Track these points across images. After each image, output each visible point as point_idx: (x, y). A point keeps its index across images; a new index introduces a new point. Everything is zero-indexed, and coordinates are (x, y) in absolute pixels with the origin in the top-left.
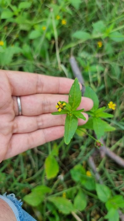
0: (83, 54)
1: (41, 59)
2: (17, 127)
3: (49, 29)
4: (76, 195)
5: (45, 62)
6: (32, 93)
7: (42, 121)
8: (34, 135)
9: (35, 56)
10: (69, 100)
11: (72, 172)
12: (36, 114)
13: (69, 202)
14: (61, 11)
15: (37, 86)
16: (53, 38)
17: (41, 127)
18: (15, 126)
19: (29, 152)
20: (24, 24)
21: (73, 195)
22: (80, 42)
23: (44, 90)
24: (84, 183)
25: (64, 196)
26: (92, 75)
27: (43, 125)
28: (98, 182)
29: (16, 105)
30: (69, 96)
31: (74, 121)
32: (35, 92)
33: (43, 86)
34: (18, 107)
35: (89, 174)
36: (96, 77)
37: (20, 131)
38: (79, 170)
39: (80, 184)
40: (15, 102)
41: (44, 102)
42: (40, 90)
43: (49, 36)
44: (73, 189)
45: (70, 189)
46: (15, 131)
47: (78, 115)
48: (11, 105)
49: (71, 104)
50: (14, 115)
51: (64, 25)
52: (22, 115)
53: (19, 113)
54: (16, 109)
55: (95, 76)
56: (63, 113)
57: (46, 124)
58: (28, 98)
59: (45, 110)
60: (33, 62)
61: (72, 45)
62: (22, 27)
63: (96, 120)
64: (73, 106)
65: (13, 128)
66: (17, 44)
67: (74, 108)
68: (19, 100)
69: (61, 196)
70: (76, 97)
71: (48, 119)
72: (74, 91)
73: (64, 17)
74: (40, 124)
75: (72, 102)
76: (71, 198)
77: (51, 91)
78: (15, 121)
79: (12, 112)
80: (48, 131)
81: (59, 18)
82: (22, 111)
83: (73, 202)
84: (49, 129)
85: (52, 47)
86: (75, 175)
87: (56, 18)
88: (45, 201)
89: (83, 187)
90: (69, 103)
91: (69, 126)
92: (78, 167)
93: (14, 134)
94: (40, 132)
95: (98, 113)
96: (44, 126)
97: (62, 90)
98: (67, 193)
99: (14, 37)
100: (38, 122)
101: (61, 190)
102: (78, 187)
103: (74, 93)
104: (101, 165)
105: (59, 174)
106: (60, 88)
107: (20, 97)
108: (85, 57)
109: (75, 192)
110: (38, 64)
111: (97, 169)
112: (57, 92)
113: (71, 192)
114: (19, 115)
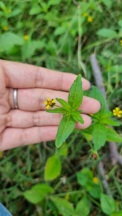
0: (106, 53)
1: (63, 56)
2: (11, 120)
3: (75, 26)
4: (80, 199)
5: (67, 59)
6: (30, 86)
7: (39, 118)
8: (28, 131)
9: (58, 52)
10: (69, 98)
11: (79, 175)
12: (32, 109)
13: (71, 205)
14: (89, 8)
15: (36, 80)
16: (77, 35)
17: (37, 124)
18: (9, 119)
19: (38, 147)
20: (53, 21)
21: (77, 199)
22: (106, 41)
23: (44, 84)
24: (89, 189)
25: (67, 198)
26: (112, 75)
27: (39, 122)
28: (105, 192)
29: (11, 98)
30: (69, 94)
31: (71, 123)
32: (34, 86)
33: (43, 80)
34: (14, 99)
35: (96, 180)
36: (114, 78)
37: (13, 126)
38: (86, 175)
39: (85, 189)
40: (11, 95)
41: (41, 98)
42: (39, 84)
43: (73, 33)
44: (79, 193)
45: (75, 192)
46: (9, 124)
47: (77, 117)
48: (5, 96)
49: (71, 103)
50: (9, 107)
51: (90, 22)
52: (18, 109)
53: (15, 106)
54: (12, 102)
55: (114, 76)
56: (59, 112)
57: (42, 122)
58: (25, 92)
59: (42, 106)
60: (55, 59)
61: (97, 44)
62: (50, 24)
63: (100, 126)
64: (73, 106)
65: (6, 121)
66: (44, 40)
67: (74, 108)
68: (15, 93)
69: (63, 197)
70: (77, 96)
71: (45, 117)
72: (76, 89)
73: (91, 14)
74: (36, 121)
75: (72, 101)
76: (74, 202)
77: (52, 86)
78: (10, 114)
79: (7, 104)
80: (44, 130)
81: (86, 15)
82: (17, 104)
83: (75, 206)
84: (45, 128)
85: (74, 44)
86: (81, 179)
87: (82, 15)
88: (47, 198)
89: (88, 193)
90: (69, 102)
91: (64, 127)
92: (85, 170)
93: (7, 127)
94: (35, 129)
95: (102, 119)
96: (41, 124)
97: (64, 87)
98: (70, 196)
99: (43, 33)
100: (33, 118)
101: (65, 190)
102: (83, 191)
103: (75, 91)
104: (112, 172)
105: (61, 177)
106: (63, 84)
107: (17, 89)
108: (107, 56)
109: (80, 196)
110: (60, 60)
111: (107, 177)
112: (60, 88)
113: (76, 195)
114: (15, 109)
